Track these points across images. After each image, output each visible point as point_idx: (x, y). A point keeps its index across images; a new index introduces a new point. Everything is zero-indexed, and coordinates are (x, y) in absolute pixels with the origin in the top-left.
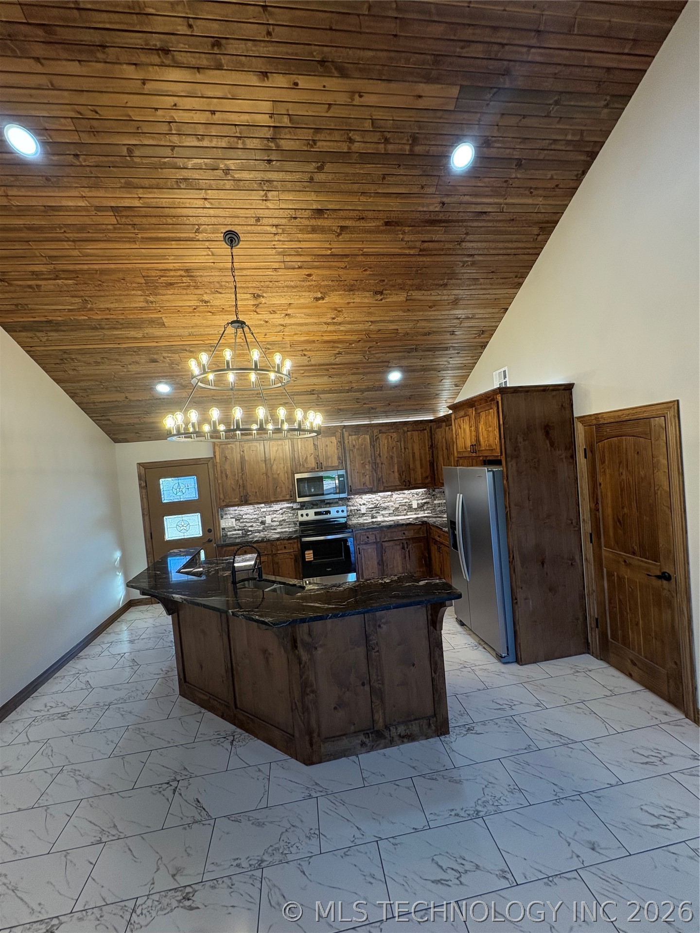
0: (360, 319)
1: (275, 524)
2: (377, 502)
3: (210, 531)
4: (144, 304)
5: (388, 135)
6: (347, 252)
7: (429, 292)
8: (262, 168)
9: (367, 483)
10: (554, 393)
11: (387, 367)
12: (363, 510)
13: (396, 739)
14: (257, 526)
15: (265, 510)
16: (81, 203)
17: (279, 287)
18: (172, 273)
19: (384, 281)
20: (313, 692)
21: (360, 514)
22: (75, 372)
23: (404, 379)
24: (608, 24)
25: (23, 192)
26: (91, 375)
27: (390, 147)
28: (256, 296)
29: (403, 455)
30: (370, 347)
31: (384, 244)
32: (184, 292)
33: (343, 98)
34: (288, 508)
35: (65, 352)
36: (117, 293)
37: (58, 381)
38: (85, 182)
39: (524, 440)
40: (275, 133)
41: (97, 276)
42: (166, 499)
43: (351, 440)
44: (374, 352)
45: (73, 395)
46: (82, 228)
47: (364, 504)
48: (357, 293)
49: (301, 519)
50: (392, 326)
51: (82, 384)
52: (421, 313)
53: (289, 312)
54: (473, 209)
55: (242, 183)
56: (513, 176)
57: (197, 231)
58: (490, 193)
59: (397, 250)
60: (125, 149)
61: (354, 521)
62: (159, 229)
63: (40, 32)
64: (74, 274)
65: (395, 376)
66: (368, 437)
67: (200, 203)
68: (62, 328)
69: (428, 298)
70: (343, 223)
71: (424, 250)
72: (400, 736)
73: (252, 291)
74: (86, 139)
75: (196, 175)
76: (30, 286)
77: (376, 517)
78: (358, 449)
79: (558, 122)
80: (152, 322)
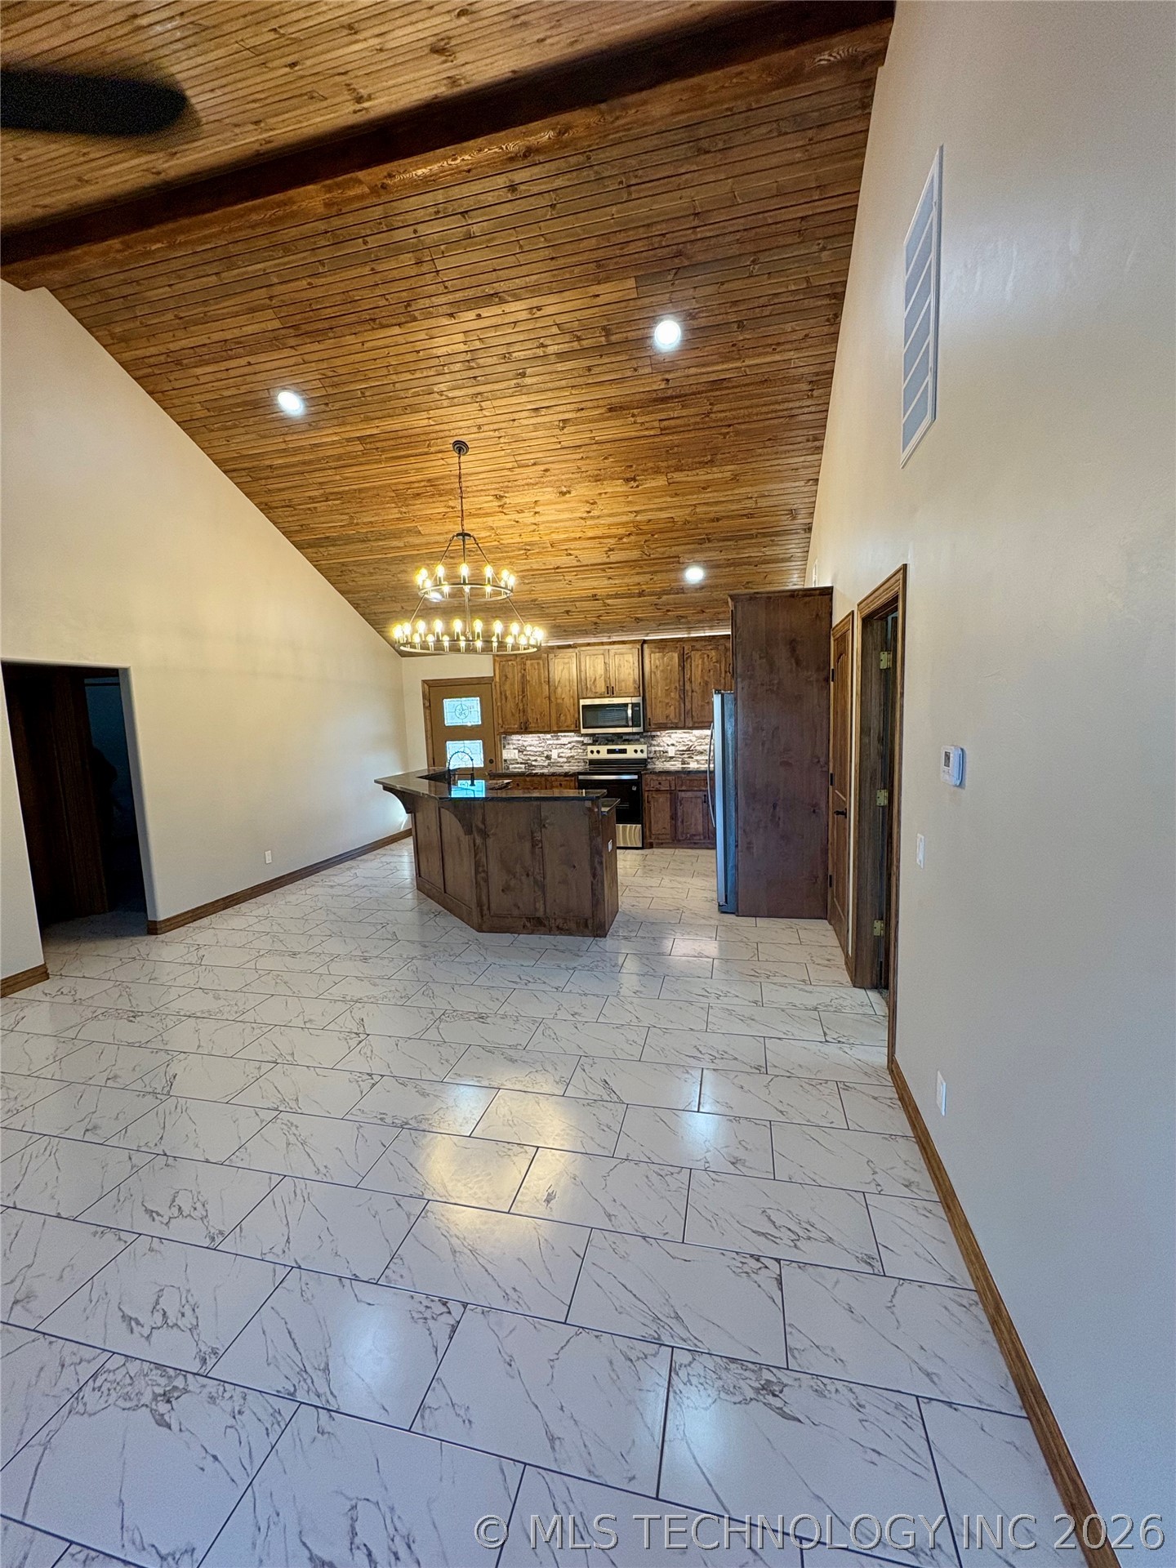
0: (619, 510)
1: (561, 760)
2: (691, 744)
3: (491, 761)
4: (399, 516)
5: (579, 334)
6: (578, 443)
7: (694, 472)
8: (470, 384)
9: (672, 716)
10: (807, 599)
11: (677, 564)
12: (671, 752)
13: (554, 929)
14: (541, 761)
15: (551, 742)
16: (336, 438)
17: (519, 486)
18: (416, 485)
19: (631, 466)
20: (484, 871)
21: (666, 757)
22: (354, 583)
23: (707, 578)
24: (775, 185)
25: (295, 437)
26: (368, 586)
27: (584, 343)
28: (499, 497)
29: (723, 681)
30: (646, 541)
31: (614, 429)
32: (431, 500)
33: (524, 315)
34: (578, 742)
35: (343, 564)
36: (375, 507)
37: (342, 593)
38: (335, 422)
39: (761, 658)
40: (472, 355)
41: (357, 494)
42: (448, 722)
43: (652, 659)
44: (654, 546)
45: (356, 606)
46: (339, 458)
47: (673, 745)
48: (605, 483)
49: (590, 756)
50: (664, 515)
51: (362, 594)
52: (695, 496)
53: (537, 509)
54: (705, 379)
55: (456, 400)
56: (741, 338)
57: (429, 446)
58: (720, 360)
59: (633, 433)
60: (359, 392)
61: (659, 766)
62: (398, 449)
63: (291, 330)
64: (340, 495)
65: (694, 575)
66: (676, 655)
67: (425, 422)
68: (338, 543)
69: (696, 478)
70: (562, 417)
71: (665, 429)
72: (558, 927)
73: (493, 493)
74: (331, 391)
75: (417, 400)
76: (309, 509)
77: (688, 764)
78: (662, 671)
79: (769, 278)
80: (409, 531)
